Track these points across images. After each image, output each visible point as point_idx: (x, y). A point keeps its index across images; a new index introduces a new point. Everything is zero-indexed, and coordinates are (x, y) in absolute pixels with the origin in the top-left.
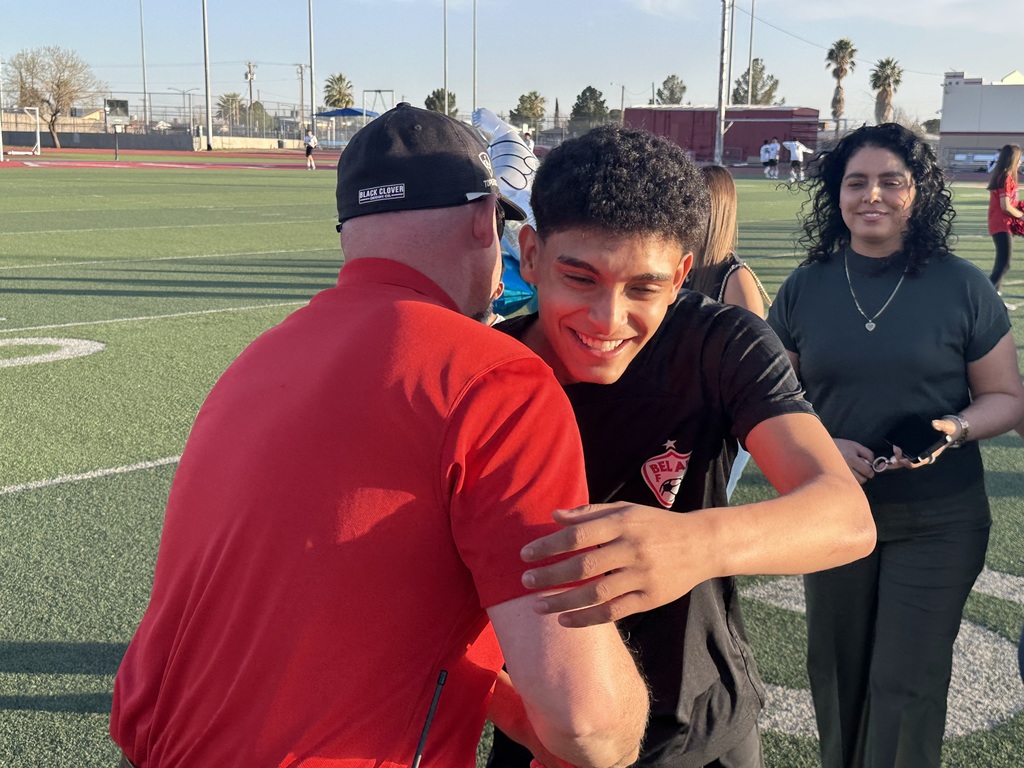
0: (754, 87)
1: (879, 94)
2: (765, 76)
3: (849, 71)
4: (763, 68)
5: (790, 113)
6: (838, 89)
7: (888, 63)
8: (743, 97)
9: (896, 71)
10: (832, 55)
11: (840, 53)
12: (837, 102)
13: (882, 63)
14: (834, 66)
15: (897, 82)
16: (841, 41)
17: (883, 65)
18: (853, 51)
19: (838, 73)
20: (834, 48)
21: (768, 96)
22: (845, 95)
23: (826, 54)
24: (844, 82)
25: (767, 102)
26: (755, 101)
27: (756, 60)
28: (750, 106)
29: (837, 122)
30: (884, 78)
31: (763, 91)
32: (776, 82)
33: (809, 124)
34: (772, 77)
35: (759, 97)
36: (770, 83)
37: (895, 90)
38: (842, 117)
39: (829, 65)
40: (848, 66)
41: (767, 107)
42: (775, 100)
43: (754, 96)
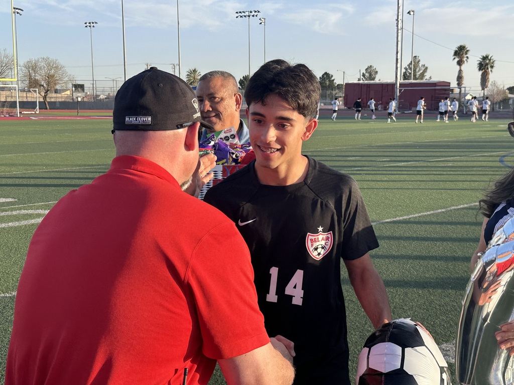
0: (415, 71)
1: (482, 73)
2: (420, 65)
3: (466, 62)
4: (419, 61)
5: (434, 84)
6: (460, 71)
7: (487, 57)
8: (409, 76)
9: (492, 61)
10: (456, 53)
11: (461, 53)
12: (460, 78)
13: (484, 57)
14: (457, 59)
15: (492, 67)
16: (461, 46)
17: (485, 58)
18: (468, 51)
19: (460, 63)
20: (457, 49)
21: (422, 75)
22: (464, 74)
23: (453, 53)
24: (463, 67)
25: (422, 79)
26: (415, 78)
27: (415, 57)
28: (412, 81)
29: (460, 88)
30: (485, 65)
31: (419, 73)
32: (426, 68)
33: (445, 90)
34: (424, 65)
35: (417, 76)
36: (423, 69)
37: (491, 71)
38: (463, 86)
39: (455, 58)
40: (465, 59)
41: (422, 81)
42: (426, 77)
43: (415, 75)
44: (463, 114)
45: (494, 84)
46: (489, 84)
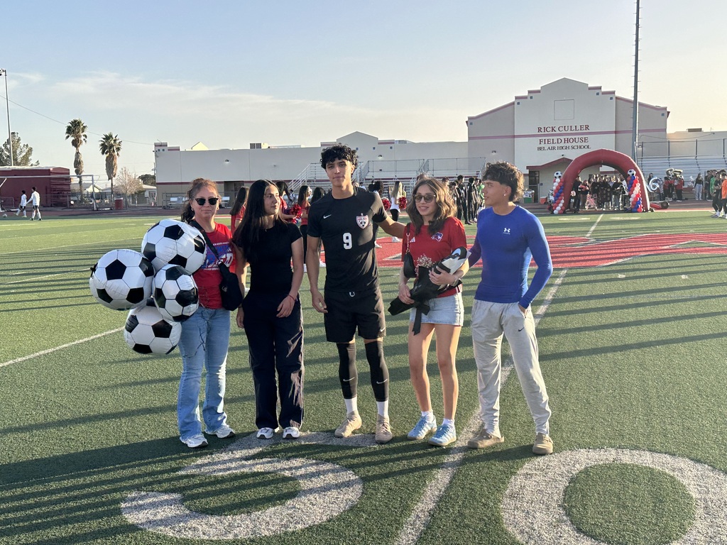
0: (15, 152)
1: (107, 157)
2: (22, 145)
3: (84, 142)
4: (19, 140)
5: (47, 172)
6: (78, 154)
7: (111, 136)
8: (6, 160)
9: (118, 142)
10: (69, 131)
11: (75, 129)
12: (78, 163)
13: (106, 136)
14: (71, 139)
15: (118, 149)
16: (75, 121)
17: (108, 138)
18: (84, 127)
19: (76, 143)
20: (70, 125)
21: (26, 159)
22: (83, 158)
23: (65, 130)
24: (81, 149)
25: (26, 164)
26: (17, 163)
27: (13, 133)
28: (13, 167)
29: (80, 177)
30: (109, 147)
31: (21, 156)
32: (31, 149)
33: (63, 179)
34: (27, 145)
35: (19, 160)
36: (26, 150)
37: (118, 154)
38: (83, 174)
39: (68, 137)
40: (83, 138)
41: (26, 167)
42: (31, 162)
43: (15, 160)
44: (94, 210)
45: (125, 172)
46: (118, 171)
